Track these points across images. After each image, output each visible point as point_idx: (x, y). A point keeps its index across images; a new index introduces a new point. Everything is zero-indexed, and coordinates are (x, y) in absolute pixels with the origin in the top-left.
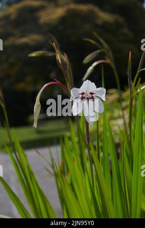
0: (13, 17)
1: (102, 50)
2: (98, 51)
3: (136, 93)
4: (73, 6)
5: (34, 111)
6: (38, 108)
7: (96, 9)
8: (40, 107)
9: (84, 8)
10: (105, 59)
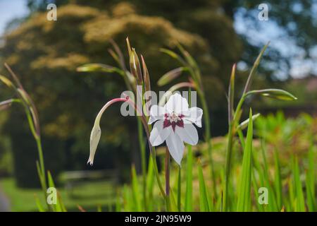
0: (48, 28)
1: (186, 68)
2: (181, 69)
3: (239, 126)
4: (134, 19)
5: (91, 138)
6: (96, 135)
7: (167, 26)
8: (100, 133)
9: (150, 22)
10: (189, 81)
